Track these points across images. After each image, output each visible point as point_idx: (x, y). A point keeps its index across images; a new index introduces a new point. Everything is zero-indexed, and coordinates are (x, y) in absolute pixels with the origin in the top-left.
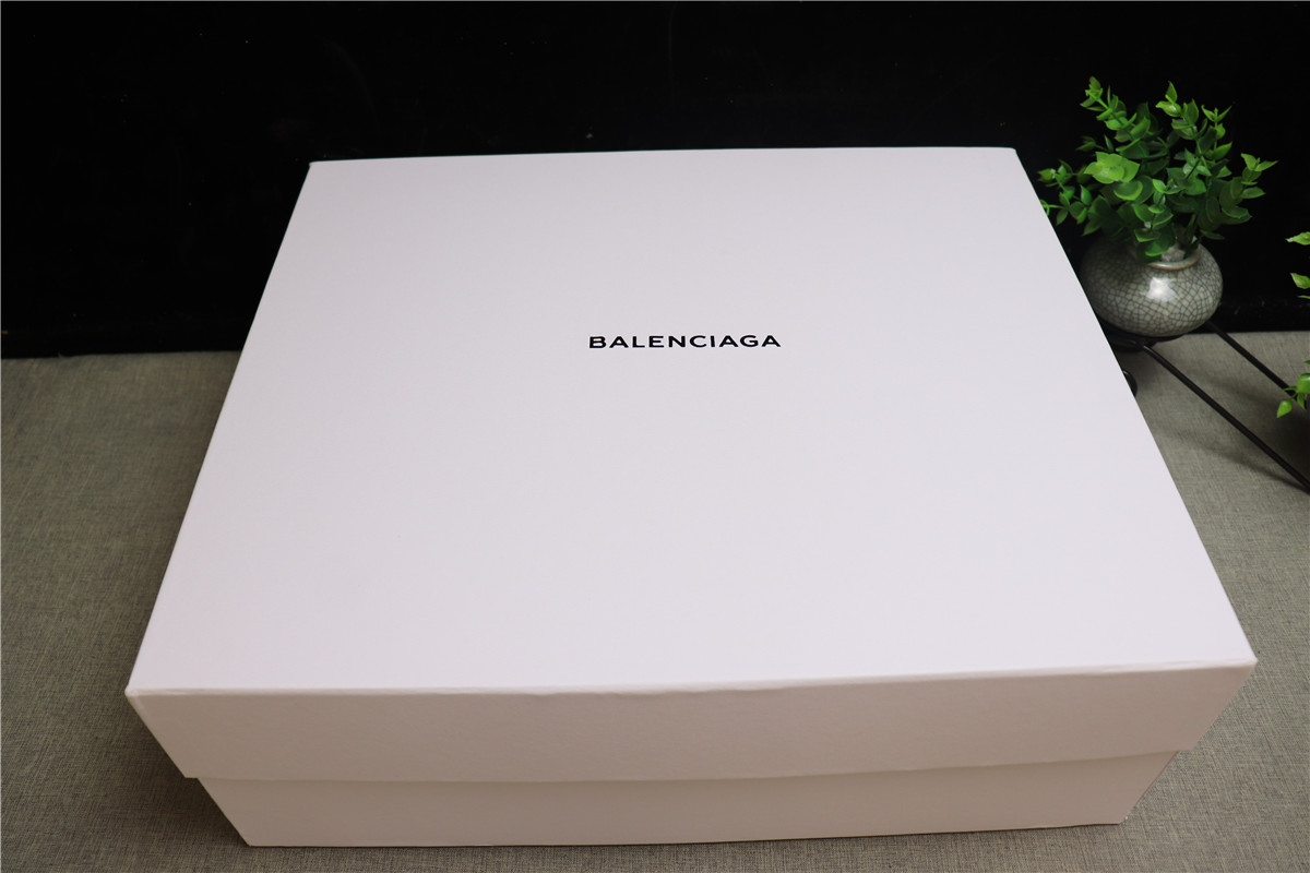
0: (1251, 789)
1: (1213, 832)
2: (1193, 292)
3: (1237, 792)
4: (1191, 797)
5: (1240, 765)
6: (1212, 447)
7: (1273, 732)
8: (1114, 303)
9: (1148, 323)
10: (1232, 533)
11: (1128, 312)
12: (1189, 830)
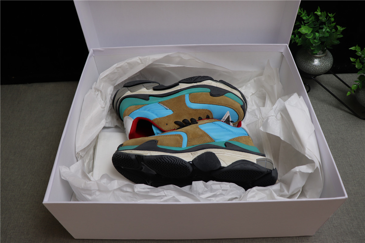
2: (325, 63)
6: (330, 104)
8: (304, 66)
9: (313, 71)
10: (334, 126)
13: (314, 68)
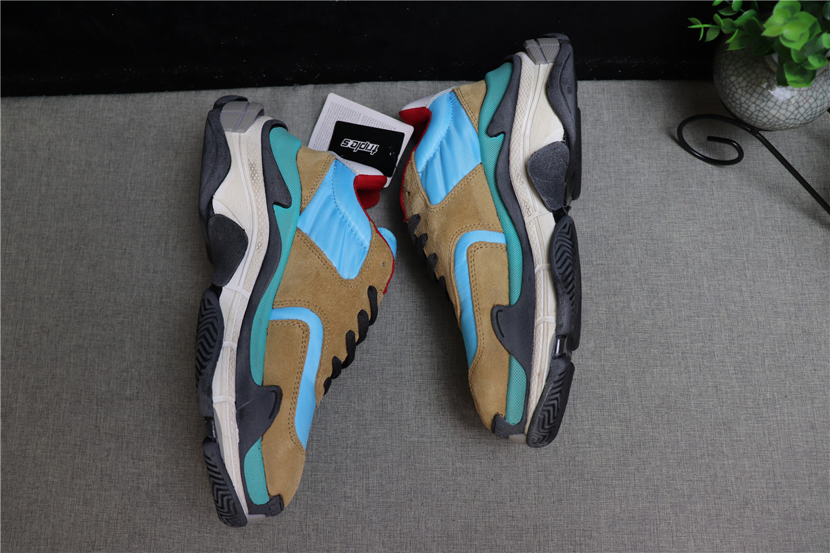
0: (753, 509)
1: (719, 541)
3: (743, 511)
4: (709, 515)
5: (750, 490)
7: (780, 463)
8: (738, 102)
9: (765, 124)
10: (791, 287)
11: (748, 112)
12: (703, 540)
13: (770, 116)
